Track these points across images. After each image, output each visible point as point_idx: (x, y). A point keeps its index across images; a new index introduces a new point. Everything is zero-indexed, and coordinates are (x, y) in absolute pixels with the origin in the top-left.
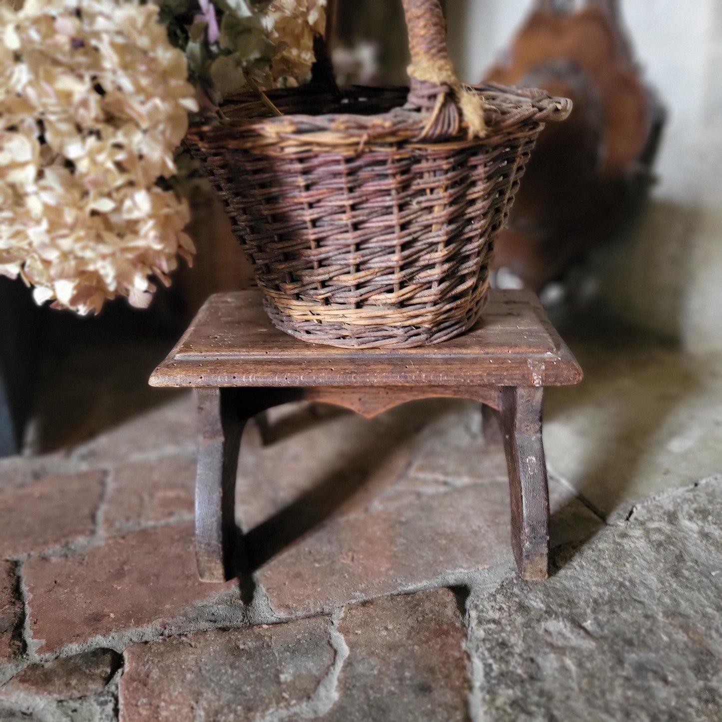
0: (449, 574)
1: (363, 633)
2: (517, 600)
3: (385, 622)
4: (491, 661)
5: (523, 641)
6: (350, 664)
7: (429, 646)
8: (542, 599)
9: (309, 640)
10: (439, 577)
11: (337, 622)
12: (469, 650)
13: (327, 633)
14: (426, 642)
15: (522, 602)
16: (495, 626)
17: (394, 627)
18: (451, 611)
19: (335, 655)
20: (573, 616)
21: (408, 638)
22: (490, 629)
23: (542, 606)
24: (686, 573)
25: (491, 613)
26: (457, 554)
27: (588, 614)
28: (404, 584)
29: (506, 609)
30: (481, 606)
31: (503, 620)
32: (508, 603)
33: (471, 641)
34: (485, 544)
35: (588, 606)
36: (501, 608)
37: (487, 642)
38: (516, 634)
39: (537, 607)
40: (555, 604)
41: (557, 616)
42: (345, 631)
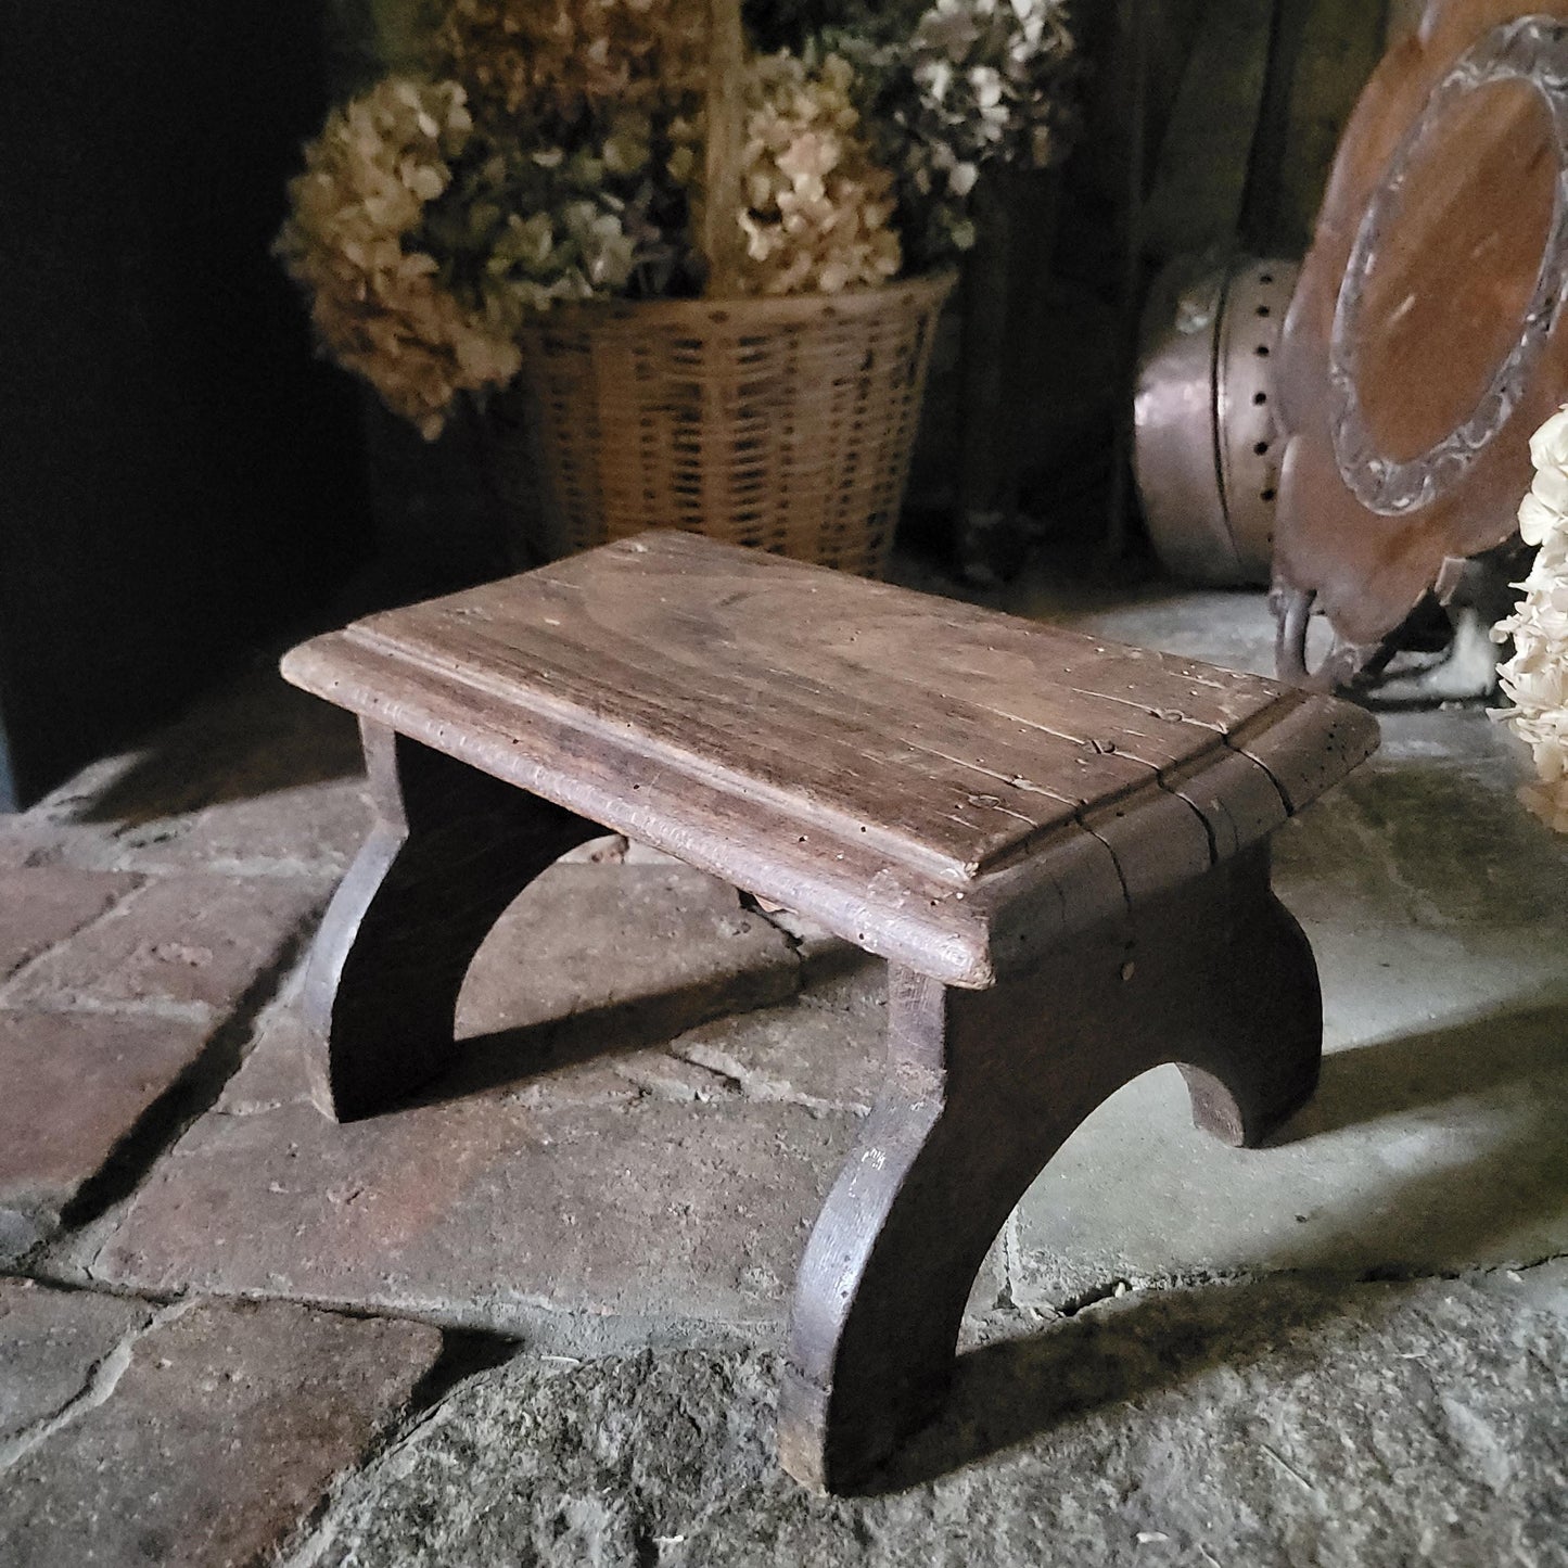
0: (510, 1302)
1: (173, 1369)
2: (572, 1416)
3: (238, 1362)
4: (356, 1542)
5: (475, 1523)
6: (76, 1428)
7: (263, 1452)
8: (632, 1438)
9: (65, 1345)
10: (482, 1301)
11: (156, 1325)
12: (338, 1495)
13: (115, 1343)
14: (267, 1440)
15: (580, 1427)
16: (455, 1462)
17: (244, 1380)
18: (394, 1389)
19: (78, 1397)
20: (657, 1507)
21: (241, 1417)
22: (435, 1464)
23: (615, 1454)
24: (1069, 1506)
25: (485, 1425)
26: (573, 1258)
27: (698, 1518)
28: (394, 1289)
29: (523, 1431)
30: (480, 1402)
31: (490, 1454)
32: (544, 1417)
33: (366, 1477)
34: (655, 1256)
35: (719, 1498)
36: (518, 1424)
37: (395, 1494)
38: (477, 1502)
39: (601, 1453)
40: (646, 1461)
41: (615, 1494)
42: (143, 1352)
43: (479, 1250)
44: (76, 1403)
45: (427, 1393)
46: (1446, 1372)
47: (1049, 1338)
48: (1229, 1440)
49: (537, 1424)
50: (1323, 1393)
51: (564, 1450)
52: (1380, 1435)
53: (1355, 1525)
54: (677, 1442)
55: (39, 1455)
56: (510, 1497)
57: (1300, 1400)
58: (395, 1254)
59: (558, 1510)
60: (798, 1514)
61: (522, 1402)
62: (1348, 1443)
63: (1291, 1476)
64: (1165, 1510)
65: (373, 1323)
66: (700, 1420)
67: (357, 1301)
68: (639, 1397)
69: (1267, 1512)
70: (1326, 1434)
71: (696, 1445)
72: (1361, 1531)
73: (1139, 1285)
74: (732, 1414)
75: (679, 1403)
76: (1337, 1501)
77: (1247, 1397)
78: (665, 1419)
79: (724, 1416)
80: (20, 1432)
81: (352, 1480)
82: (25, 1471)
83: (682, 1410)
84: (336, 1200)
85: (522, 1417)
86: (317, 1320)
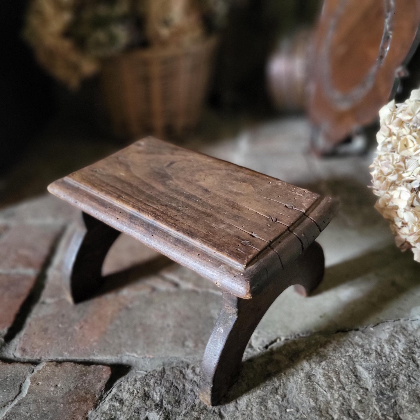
0: (126, 356)
1: (42, 385)
2: (146, 389)
3: (59, 381)
6: (19, 404)
7: (69, 407)
8: (162, 394)
9: (12, 379)
10: (119, 355)
11: (35, 372)
12: (90, 417)
13: (25, 378)
14: (70, 404)
15: (149, 392)
16: (118, 405)
17: (61, 387)
18: (100, 386)
19: (18, 394)
20: (170, 413)
21: (62, 397)
22: (114, 406)
23: (158, 399)
24: (270, 404)
25: (124, 393)
26: (141, 342)
27: (181, 415)
28: (96, 354)
29: (135, 394)
30: (122, 387)
31: (127, 402)
32: (139, 390)
33: (96, 411)
34: (162, 339)
35: (186, 409)
36: (133, 392)
37: (104, 416)
38: (125, 416)
39: (155, 398)
40: (167, 400)
41: (160, 410)
42: (34, 380)
43: (117, 341)
44: (18, 396)
45: (109, 386)
46: (357, 358)
47: (262, 356)
48: (307, 381)
49: (138, 392)
50: (328, 366)
51: (146, 399)
52: (342, 377)
53: (337, 402)
54: (173, 394)
55: (11, 413)
56: (134, 414)
57: (323, 369)
58: (95, 344)
59: (146, 416)
60: (205, 412)
61: (133, 386)
62: (335, 380)
63: (322, 390)
64: (292, 402)
65: (92, 367)
66: (179, 387)
67: (87, 358)
68: (163, 382)
69: (316, 400)
70: (329, 378)
71: (178, 394)
72: (338, 403)
73: (283, 339)
74: (186, 384)
75: (173, 382)
76: (332, 395)
77: (310, 369)
78: (170, 388)
79: (184, 385)
80: (4, 406)
81: (93, 413)
82: (8, 418)
83: (174, 384)
84: (77, 328)
85: (134, 390)
86: (78, 367)
